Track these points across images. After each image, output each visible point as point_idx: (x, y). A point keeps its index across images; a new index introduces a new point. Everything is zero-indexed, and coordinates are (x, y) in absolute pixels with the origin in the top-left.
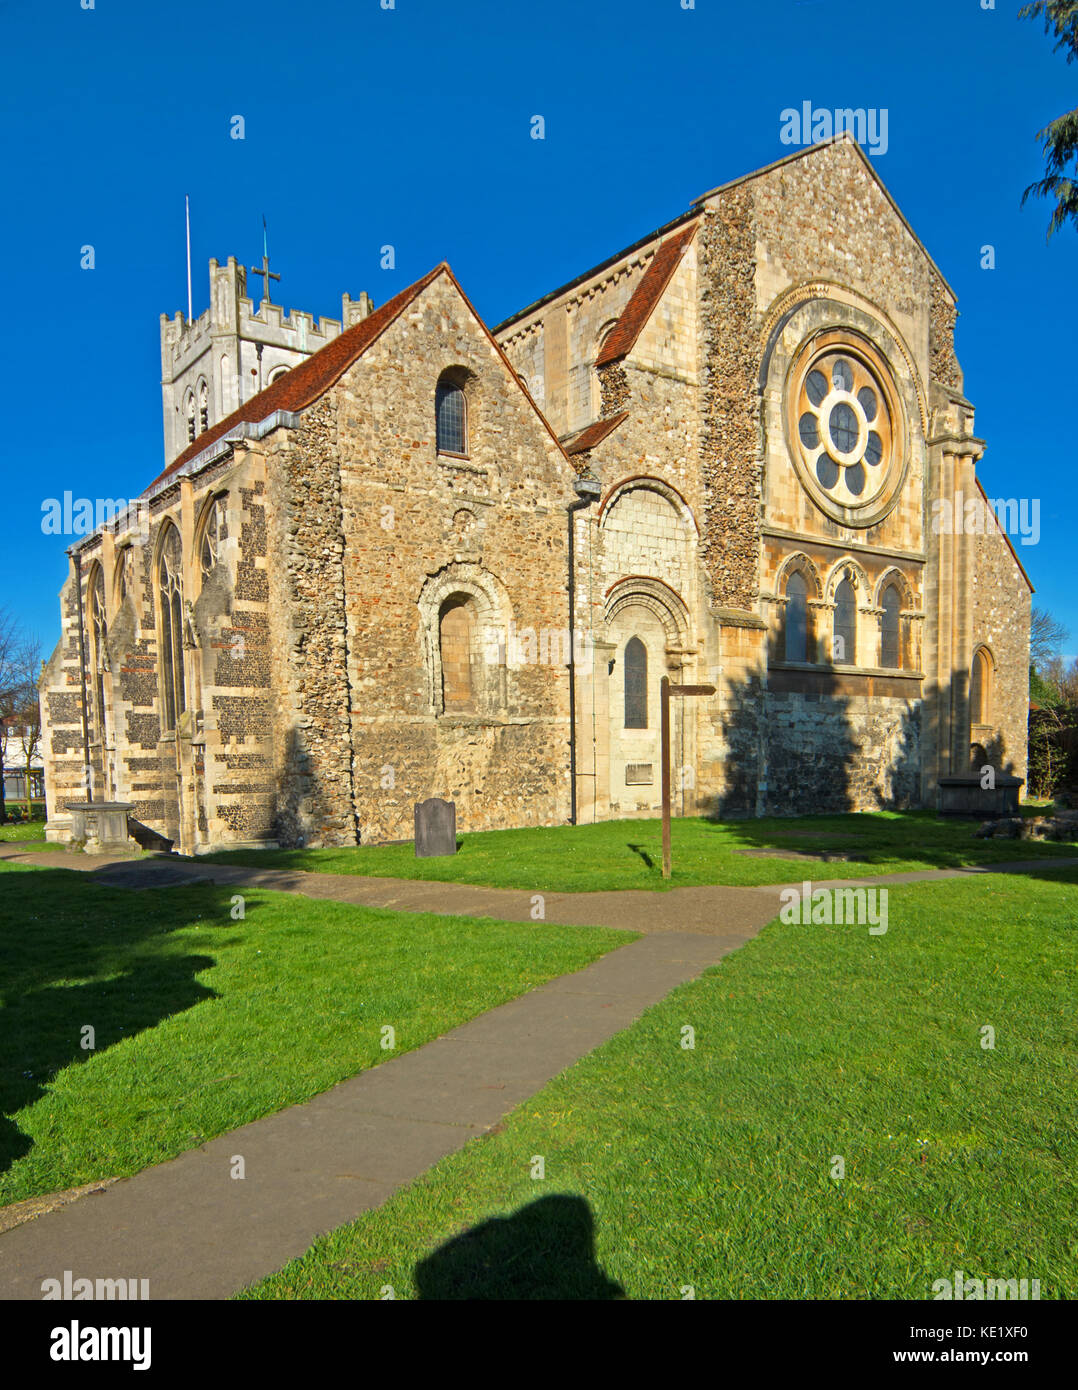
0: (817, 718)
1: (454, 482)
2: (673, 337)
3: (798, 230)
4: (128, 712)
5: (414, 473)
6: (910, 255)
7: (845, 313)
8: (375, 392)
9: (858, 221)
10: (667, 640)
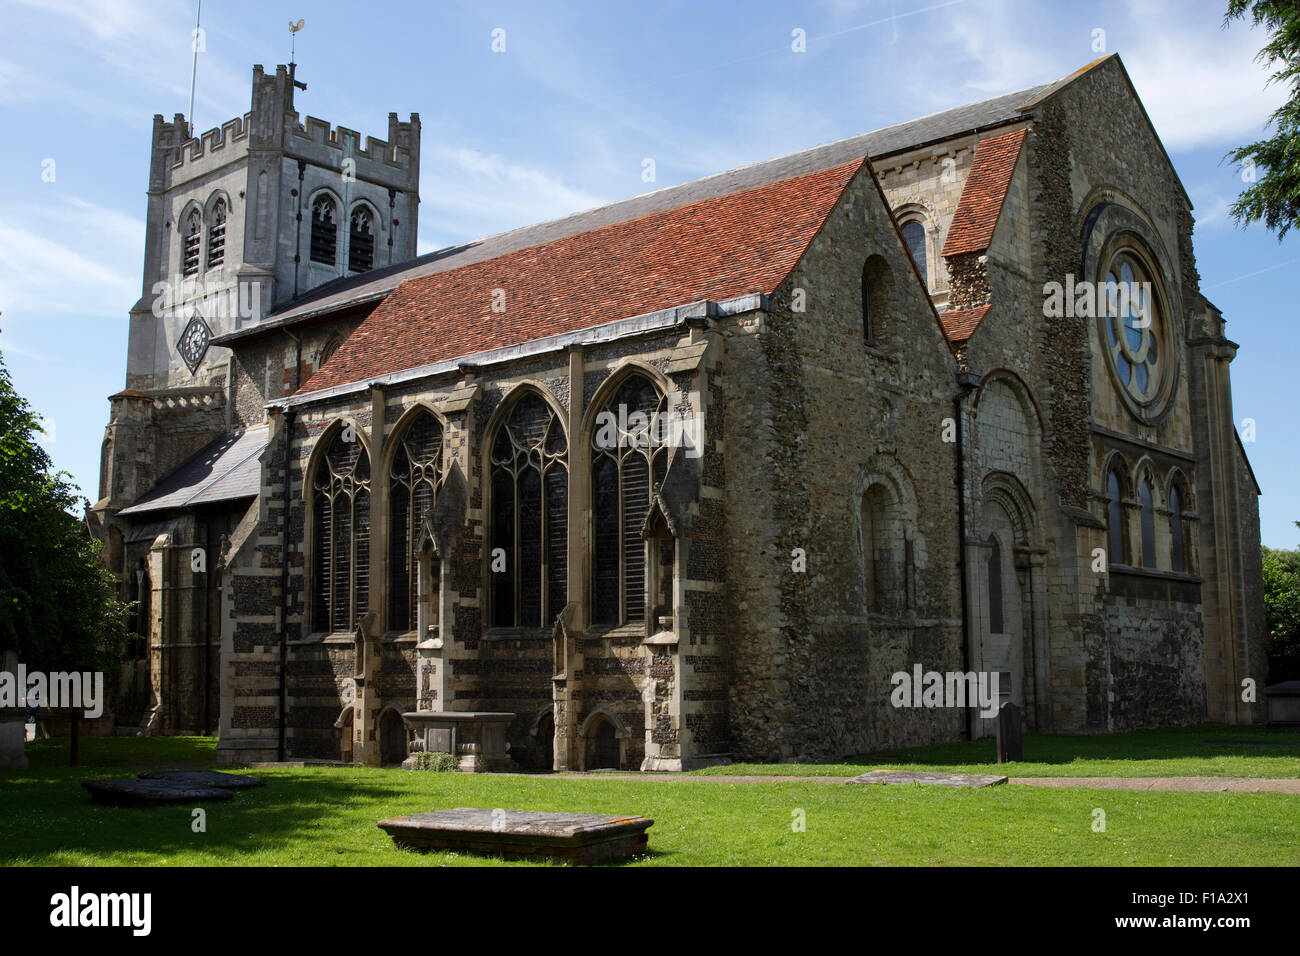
0: (1136, 624)
1: (876, 370)
2: (1015, 235)
3: (1092, 140)
4: (455, 604)
5: (849, 360)
6: (1161, 166)
7: (1129, 219)
8: (823, 279)
9: (1127, 133)
10: (1015, 538)
